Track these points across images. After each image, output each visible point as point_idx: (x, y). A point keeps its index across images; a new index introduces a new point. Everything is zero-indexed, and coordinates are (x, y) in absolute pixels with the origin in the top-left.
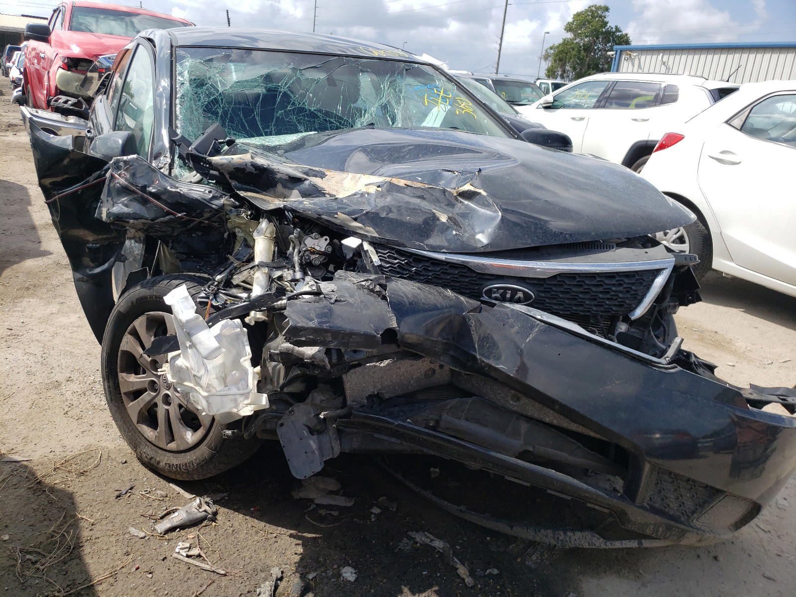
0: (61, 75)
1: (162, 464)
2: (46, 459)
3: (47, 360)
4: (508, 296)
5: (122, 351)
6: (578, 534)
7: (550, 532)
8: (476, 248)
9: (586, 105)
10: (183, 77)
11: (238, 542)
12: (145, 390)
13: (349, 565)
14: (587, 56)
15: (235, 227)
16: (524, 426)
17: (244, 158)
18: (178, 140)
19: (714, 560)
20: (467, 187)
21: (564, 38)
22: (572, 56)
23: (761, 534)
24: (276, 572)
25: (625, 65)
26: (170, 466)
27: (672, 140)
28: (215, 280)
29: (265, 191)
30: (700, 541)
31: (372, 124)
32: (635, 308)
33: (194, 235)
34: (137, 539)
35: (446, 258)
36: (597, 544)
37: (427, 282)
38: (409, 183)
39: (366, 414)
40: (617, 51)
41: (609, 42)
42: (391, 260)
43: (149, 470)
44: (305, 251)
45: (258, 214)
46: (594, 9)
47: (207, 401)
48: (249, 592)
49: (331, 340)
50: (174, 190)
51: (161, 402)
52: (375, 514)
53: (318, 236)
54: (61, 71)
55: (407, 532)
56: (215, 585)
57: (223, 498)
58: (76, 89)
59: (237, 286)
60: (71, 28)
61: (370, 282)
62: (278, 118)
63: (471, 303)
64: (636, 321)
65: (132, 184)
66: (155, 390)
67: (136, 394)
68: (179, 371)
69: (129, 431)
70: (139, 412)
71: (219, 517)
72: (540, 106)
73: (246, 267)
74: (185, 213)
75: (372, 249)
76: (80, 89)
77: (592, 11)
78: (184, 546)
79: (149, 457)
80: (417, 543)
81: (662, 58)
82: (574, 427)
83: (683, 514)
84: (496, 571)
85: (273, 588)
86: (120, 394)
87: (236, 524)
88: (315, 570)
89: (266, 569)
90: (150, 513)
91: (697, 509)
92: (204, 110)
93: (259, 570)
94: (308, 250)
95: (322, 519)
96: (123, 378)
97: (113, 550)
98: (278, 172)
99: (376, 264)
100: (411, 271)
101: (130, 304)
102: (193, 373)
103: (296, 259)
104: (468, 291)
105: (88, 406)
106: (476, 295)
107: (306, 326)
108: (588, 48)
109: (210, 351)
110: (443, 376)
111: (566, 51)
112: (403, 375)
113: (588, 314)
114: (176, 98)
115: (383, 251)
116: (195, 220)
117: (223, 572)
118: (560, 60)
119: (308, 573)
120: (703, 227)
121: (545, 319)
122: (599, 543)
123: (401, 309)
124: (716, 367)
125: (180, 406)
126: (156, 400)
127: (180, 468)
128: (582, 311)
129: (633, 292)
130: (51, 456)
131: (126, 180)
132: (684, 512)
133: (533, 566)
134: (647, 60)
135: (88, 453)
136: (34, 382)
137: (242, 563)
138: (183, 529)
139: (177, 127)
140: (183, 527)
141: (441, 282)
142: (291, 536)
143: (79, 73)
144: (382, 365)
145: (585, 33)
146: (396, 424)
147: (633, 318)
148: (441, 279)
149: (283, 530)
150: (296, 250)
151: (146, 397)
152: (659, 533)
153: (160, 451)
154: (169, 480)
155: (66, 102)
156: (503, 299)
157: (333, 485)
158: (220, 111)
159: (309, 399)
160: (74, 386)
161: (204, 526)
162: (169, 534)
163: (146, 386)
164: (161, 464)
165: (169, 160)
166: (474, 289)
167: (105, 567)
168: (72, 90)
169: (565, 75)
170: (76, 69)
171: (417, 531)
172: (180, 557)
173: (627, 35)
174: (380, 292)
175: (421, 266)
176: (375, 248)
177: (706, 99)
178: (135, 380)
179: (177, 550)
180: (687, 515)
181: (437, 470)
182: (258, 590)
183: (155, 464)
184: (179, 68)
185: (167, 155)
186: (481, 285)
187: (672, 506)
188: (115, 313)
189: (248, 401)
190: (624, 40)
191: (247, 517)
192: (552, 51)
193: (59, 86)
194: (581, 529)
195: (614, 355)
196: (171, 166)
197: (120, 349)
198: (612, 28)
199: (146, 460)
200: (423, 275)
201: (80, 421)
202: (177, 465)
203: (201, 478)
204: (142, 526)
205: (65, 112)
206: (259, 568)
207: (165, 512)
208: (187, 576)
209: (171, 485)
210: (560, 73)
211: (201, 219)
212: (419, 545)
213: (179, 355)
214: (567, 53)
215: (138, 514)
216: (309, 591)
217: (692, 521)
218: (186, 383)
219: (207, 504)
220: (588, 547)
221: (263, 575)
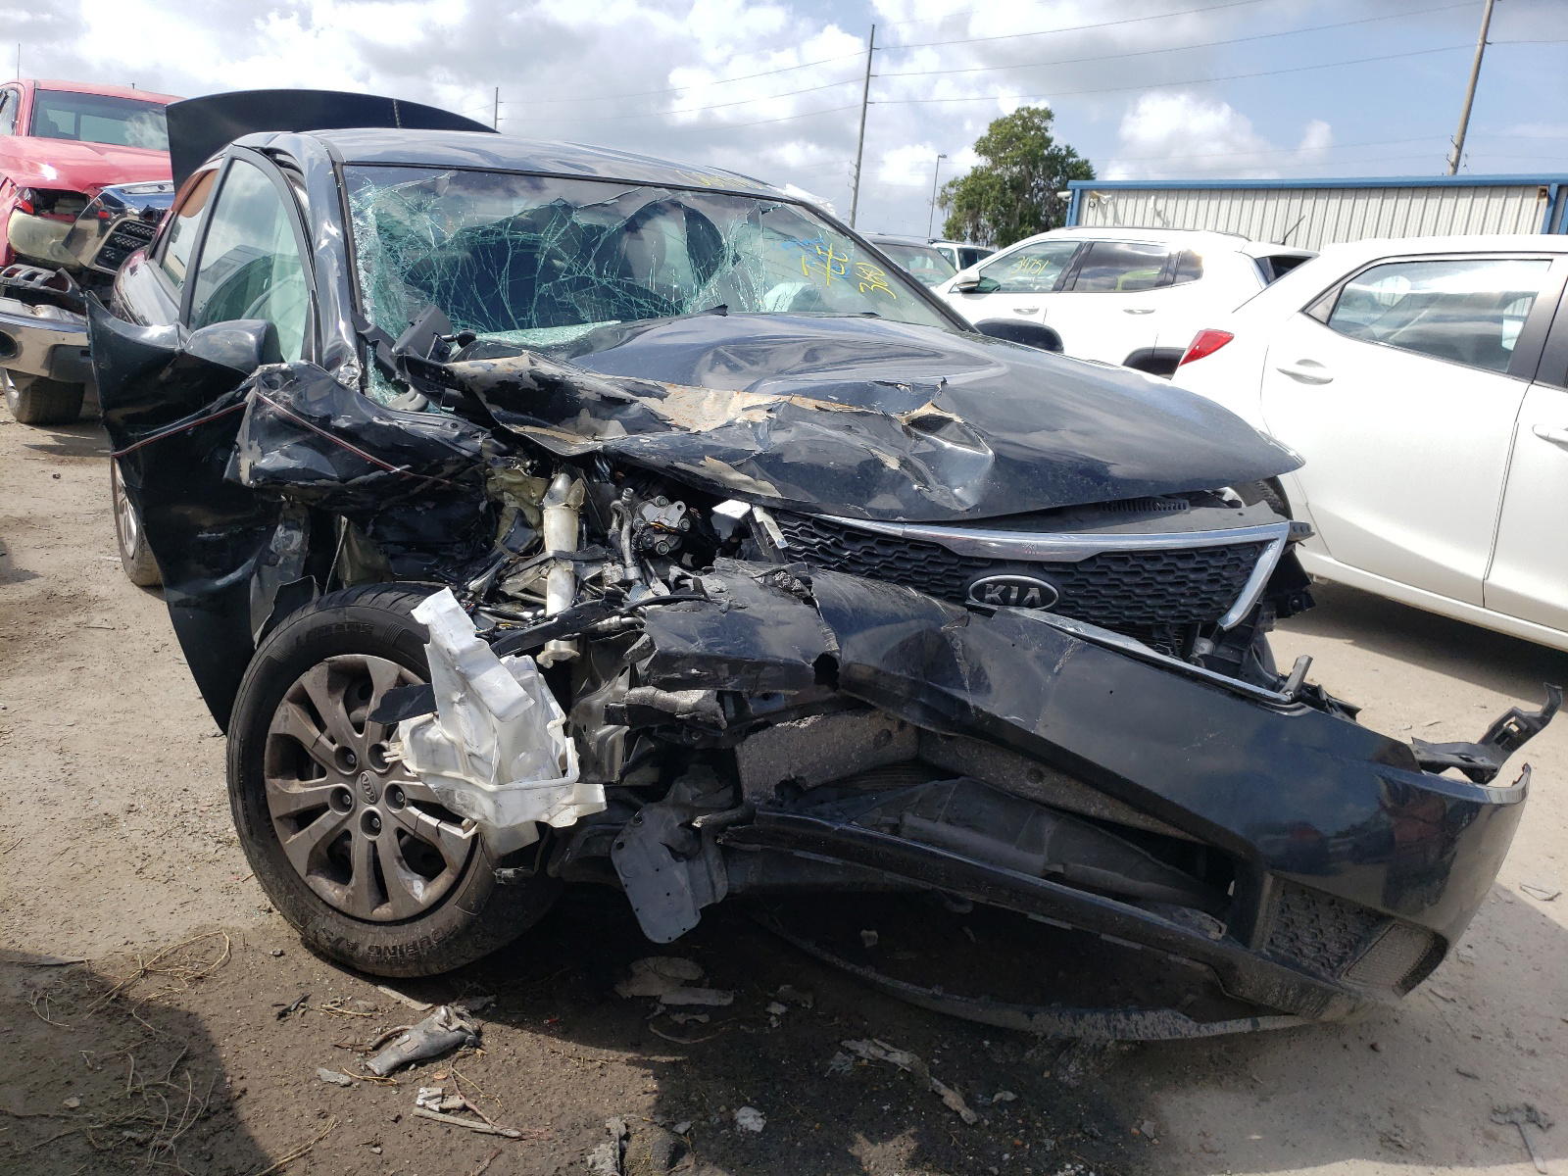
0: (20, 224)
1: (363, 949)
2: (119, 955)
3: (75, 775)
4: (1014, 596)
5: (275, 736)
6: (1151, 1016)
7: (1100, 1017)
8: (956, 512)
9: (1037, 287)
10: (364, 219)
11: (533, 1079)
12: (324, 808)
13: (748, 1105)
14: (1018, 200)
15: (503, 491)
16: (1049, 827)
17: (517, 364)
18: (369, 334)
19: (1372, 1051)
20: (926, 410)
21: (975, 165)
22: (991, 200)
23: (1441, 1004)
24: (616, 1126)
25: (1090, 215)
26: (379, 952)
27: (1209, 343)
28: (467, 590)
29: (557, 423)
30: (1352, 1011)
31: (724, 307)
32: (1228, 610)
33: (418, 509)
34: (337, 1088)
35: (904, 533)
36: (1184, 1031)
37: (873, 575)
38: (822, 404)
39: (781, 815)
40: (1074, 191)
41: (1056, 175)
42: (805, 539)
43: (331, 964)
44: (644, 529)
45: (546, 464)
46: (1025, 114)
47: (495, 802)
48: (571, 1164)
49: (727, 675)
50: (386, 423)
51: (359, 828)
52: (776, 1015)
53: (665, 501)
54: (18, 215)
55: (840, 1041)
56: (504, 1156)
57: (486, 1006)
58: (51, 252)
59: (512, 599)
60: (32, 132)
61: (783, 573)
62: (541, 296)
63: (952, 611)
64: (1232, 630)
65: (301, 415)
66: (345, 807)
67: (304, 818)
68: (433, 751)
69: (289, 891)
70: (312, 852)
71: (484, 1039)
72: (956, 289)
73: (532, 562)
74: (408, 466)
75: (771, 520)
76: (59, 252)
77: (1022, 118)
78: (430, 1095)
79: (333, 938)
80: (862, 1059)
81: (1155, 204)
82: (1139, 821)
83: (1323, 965)
84: (1010, 1096)
85: (618, 1153)
86: (269, 819)
87: (521, 1049)
88: (686, 1118)
89: (595, 1122)
90: (351, 1040)
91: (1346, 953)
92: (406, 282)
93: (581, 1126)
94: (651, 526)
95: (681, 1030)
96: (276, 788)
97: (294, 1110)
98: (582, 389)
99: (780, 547)
100: (843, 558)
101: (295, 643)
102: (467, 749)
103: (625, 543)
104: (943, 591)
105: (182, 856)
106: (958, 597)
107: (685, 651)
108: (1018, 186)
109: (509, 703)
110: (902, 745)
111: (978, 190)
112: (838, 743)
113: (1150, 623)
114: (356, 259)
115: (790, 524)
116: (426, 480)
117: (516, 1134)
118: (970, 207)
119: (674, 1124)
120: (1276, 496)
121: (1082, 632)
122: (1188, 1029)
123: (840, 619)
124: (1358, 710)
125: (400, 833)
126: (347, 826)
127: (401, 952)
128: (1141, 618)
129: (1225, 582)
130: (128, 950)
131: (288, 405)
132: (1325, 961)
133: (1074, 1083)
134: (1128, 206)
135: (203, 940)
136: (59, 819)
137: (547, 1116)
138: (423, 1065)
139: (365, 311)
140: (421, 1061)
141: (895, 575)
142: (630, 1062)
143: (57, 219)
144: (802, 725)
145: (1012, 157)
146: (836, 828)
147: (1226, 627)
148: (896, 569)
149: (613, 1054)
150: (626, 528)
151: (327, 821)
152: (1288, 1002)
153: (357, 926)
154: (376, 979)
155: (31, 277)
156: (1005, 601)
157: (689, 970)
158: (435, 283)
159: (671, 795)
160: (143, 822)
161: (461, 1057)
162: (397, 1075)
163: (327, 799)
164: (360, 949)
165: (357, 371)
166: (954, 586)
167: (286, 1140)
168: (43, 253)
169: (979, 235)
170: (53, 213)
171: (859, 1039)
172: (427, 1113)
173: (1087, 162)
174: (802, 590)
175: (859, 547)
176: (775, 519)
177: (1253, 277)
178: (302, 790)
179: (420, 1102)
180: (1331, 968)
181: (874, 933)
182: (590, 1159)
183: (347, 951)
184: (354, 203)
185: (353, 362)
186: (967, 578)
187: (1305, 951)
188: (260, 663)
189: (570, 799)
190: (1083, 172)
191: (541, 1036)
192: (954, 191)
193: (15, 246)
194: (1156, 1008)
195: (1202, 689)
196: (363, 381)
197: (271, 731)
198: (1060, 150)
199: (328, 944)
200: (864, 564)
201: (172, 885)
202: (394, 947)
203: (446, 968)
204: (341, 1064)
205: (31, 297)
206: (582, 1122)
207: (379, 1038)
208: (448, 1146)
209: (381, 989)
210: (969, 231)
211: (436, 478)
212: (865, 1062)
213: (431, 721)
214: (981, 194)
215: (328, 1045)
216: (684, 1154)
217: (1339, 977)
218: (446, 773)
219: (460, 1016)
220: (1169, 1037)
221: (592, 1133)
